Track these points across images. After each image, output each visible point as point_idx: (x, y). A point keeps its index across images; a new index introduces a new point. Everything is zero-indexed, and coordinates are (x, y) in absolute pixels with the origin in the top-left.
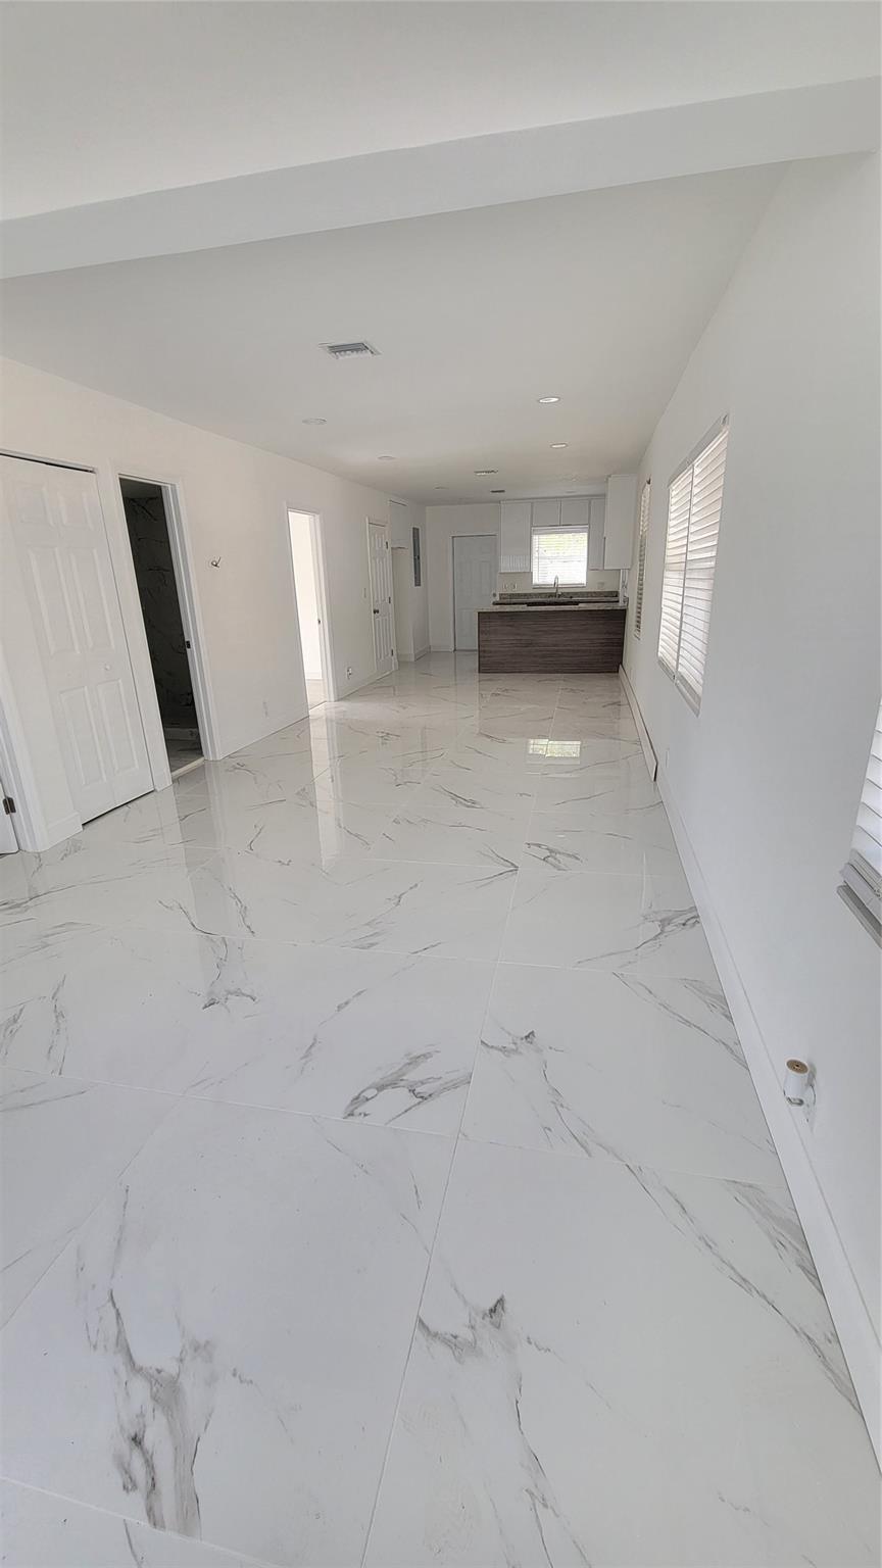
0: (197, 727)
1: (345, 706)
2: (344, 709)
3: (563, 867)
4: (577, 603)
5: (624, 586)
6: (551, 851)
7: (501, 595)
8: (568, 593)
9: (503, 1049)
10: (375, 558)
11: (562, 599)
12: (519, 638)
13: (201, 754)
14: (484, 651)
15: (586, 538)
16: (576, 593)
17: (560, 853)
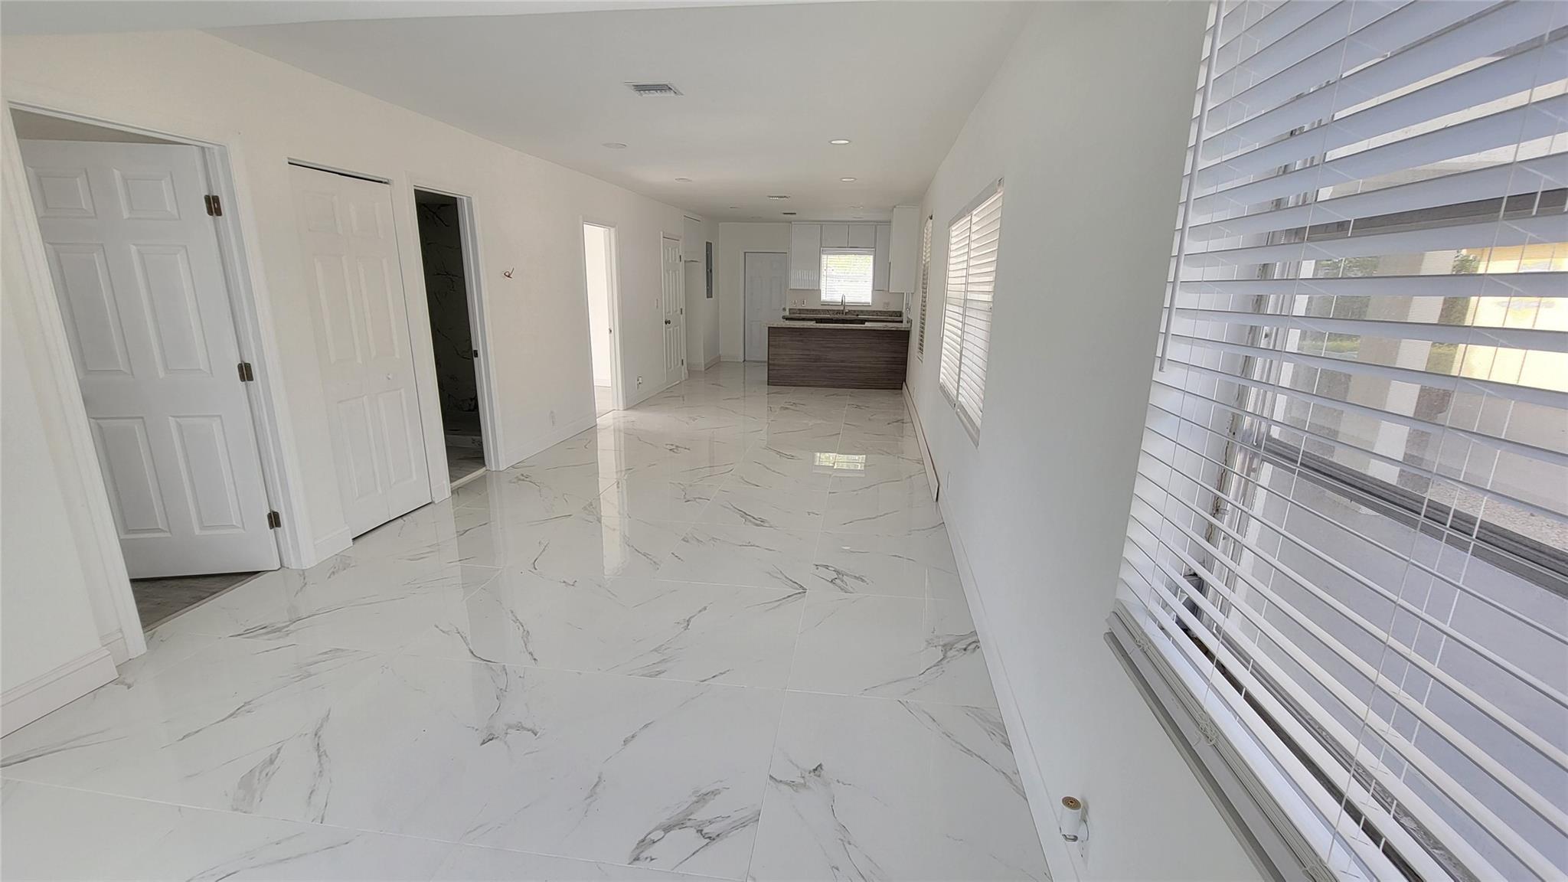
0: (481, 435)
1: (633, 415)
2: (634, 419)
3: (851, 590)
4: (863, 322)
5: (908, 308)
6: (838, 572)
7: (790, 309)
8: (855, 311)
9: (791, 784)
10: (668, 271)
11: (848, 317)
12: (807, 353)
13: (483, 464)
14: (774, 365)
15: (872, 261)
16: (862, 311)
17: (847, 575)
